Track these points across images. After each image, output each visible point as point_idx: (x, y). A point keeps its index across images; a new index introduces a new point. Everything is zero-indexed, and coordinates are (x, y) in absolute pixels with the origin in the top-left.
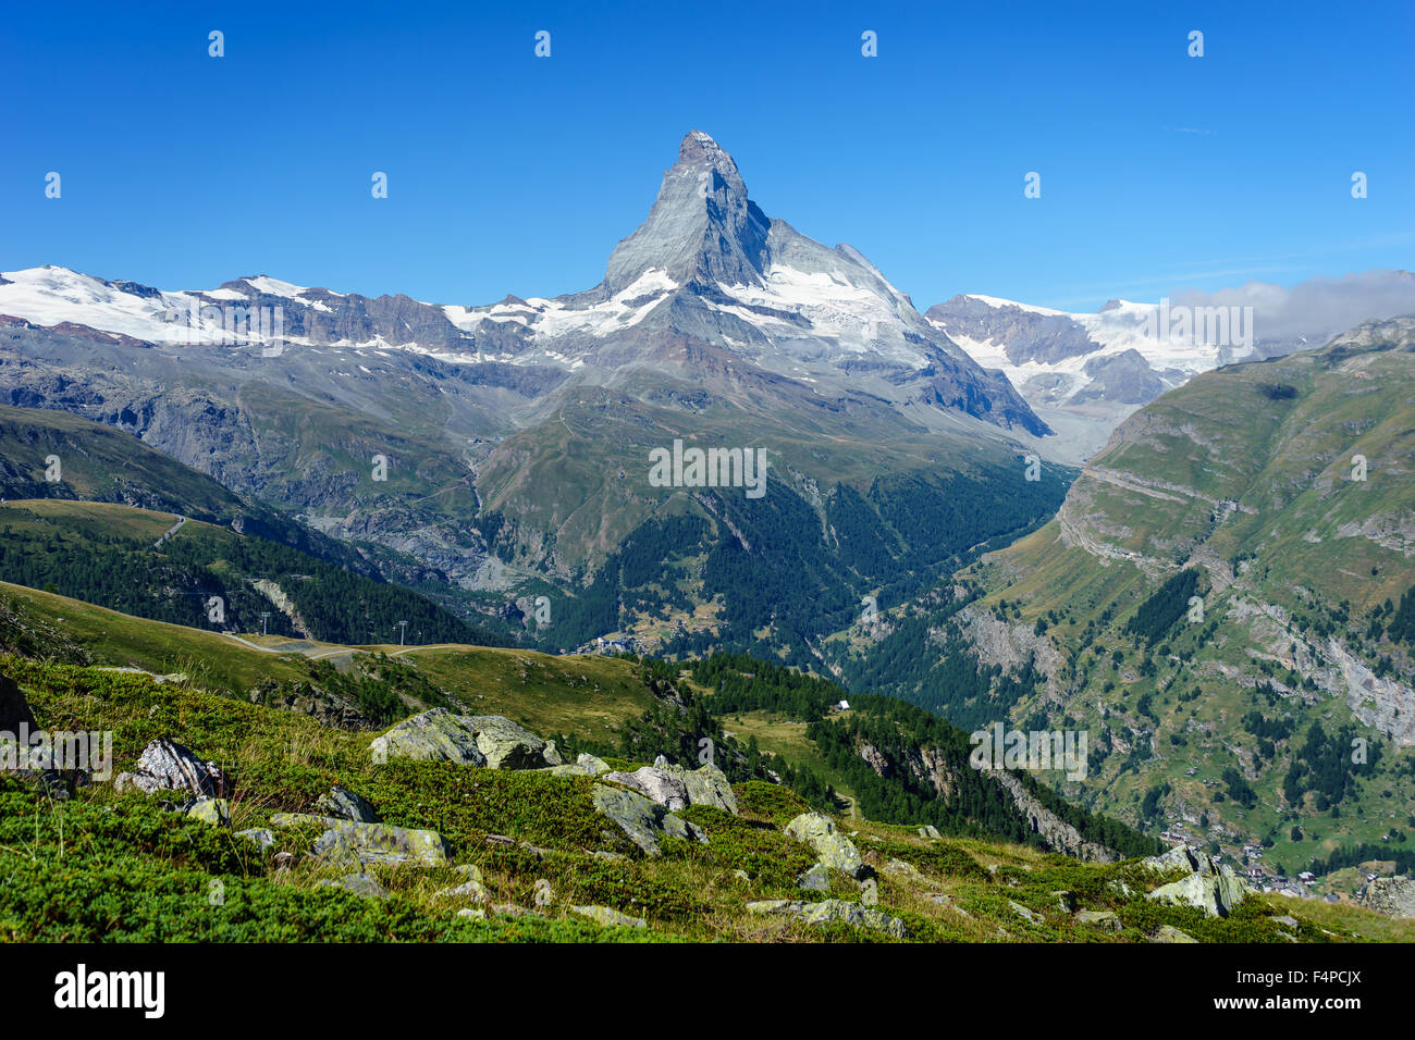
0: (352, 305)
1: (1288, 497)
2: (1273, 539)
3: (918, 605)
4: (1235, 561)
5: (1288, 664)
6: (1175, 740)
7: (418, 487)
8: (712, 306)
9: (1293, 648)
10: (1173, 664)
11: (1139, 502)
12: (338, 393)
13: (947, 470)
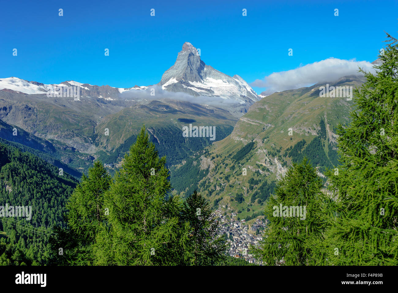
0: (95, 88)
1: (283, 122)
2: (274, 133)
3: (194, 155)
4: (264, 139)
5: (264, 164)
6: (230, 186)
7: (79, 127)
8: (185, 87)
9: (266, 160)
10: (239, 166)
11: (249, 126)
12: (68, 105)
13: (228, 125)
